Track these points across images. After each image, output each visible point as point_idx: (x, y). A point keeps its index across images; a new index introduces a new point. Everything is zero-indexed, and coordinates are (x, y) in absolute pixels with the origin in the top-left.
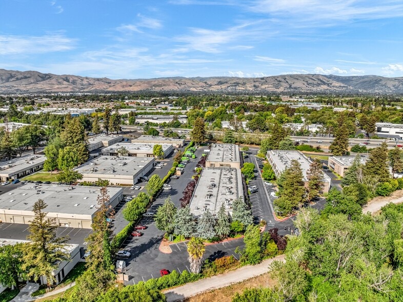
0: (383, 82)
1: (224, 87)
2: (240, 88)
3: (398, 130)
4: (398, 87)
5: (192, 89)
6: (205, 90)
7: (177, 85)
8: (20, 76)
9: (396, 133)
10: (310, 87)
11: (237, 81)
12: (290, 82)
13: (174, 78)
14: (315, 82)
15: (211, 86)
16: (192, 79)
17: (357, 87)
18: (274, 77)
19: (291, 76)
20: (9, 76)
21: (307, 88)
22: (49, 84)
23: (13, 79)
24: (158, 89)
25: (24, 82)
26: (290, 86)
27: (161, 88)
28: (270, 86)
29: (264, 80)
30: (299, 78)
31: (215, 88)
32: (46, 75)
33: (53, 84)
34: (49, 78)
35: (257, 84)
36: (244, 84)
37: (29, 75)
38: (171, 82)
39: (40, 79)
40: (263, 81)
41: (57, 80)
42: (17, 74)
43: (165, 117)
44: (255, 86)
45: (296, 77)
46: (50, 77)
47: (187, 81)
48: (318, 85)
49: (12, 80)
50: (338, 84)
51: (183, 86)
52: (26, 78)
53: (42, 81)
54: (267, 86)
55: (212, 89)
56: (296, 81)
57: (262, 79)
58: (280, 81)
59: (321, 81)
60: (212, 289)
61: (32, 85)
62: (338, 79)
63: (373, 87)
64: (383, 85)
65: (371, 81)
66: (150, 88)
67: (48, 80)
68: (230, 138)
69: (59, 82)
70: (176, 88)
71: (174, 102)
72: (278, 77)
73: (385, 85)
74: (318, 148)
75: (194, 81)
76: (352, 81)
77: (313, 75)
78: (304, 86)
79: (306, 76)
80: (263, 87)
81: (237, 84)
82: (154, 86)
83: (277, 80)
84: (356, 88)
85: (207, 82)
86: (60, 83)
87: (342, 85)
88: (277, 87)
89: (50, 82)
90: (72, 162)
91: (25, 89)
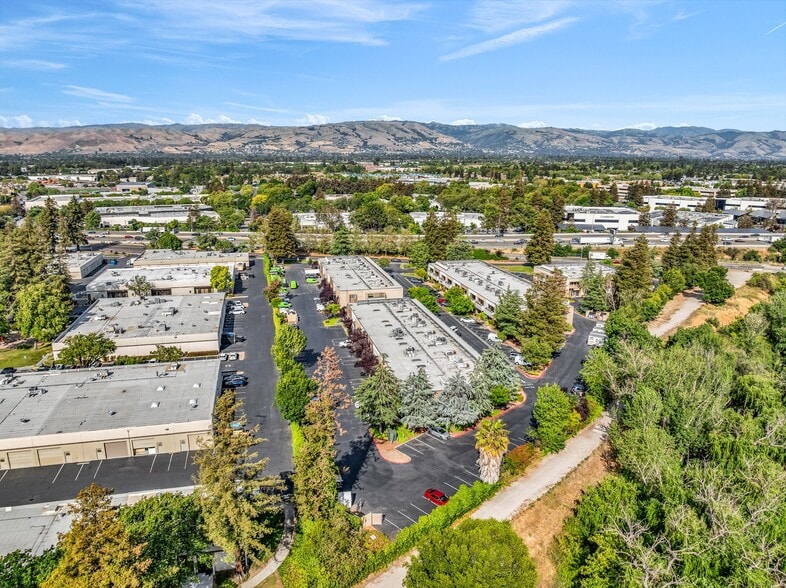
0: (518, 137)
1: (236, 144)
2: (270, 148)
3: (598, 216)
4: (541, 144)
5: (167, 149)
6: (197, 151)
7: (133, 140)
9: (596, 221)
10: (401, 146)
11: (262, 132)
12: (363, 136)
13: (125, 127)
14: (409, 136)
15: (207, 142)
16: (165, 129)
17: (478, 144)
18: (334, 125)
19: (365, 124)
21: (396, 148)
24: (88, 151)
26: (365, 143)
27: (96, 148)
28: (328, 143)
29: (315, 131)
30: (380, 129)
31: (217, 148)
35: (302, 139)
36: (277, 139)
38: (118, 135)
40: (313, 133)
43: (160, 210)
44: (298, 143)
45: (373, 126)
47: (154, 133)
48: (414, 141)
50: (447, 140)
51: (146, 144)
54: (322, 143)
55: (213, 150)
56: (374, 133)
57: (312, 129)
58: (345, 134)
59: (419, 134)
60: (528, 503)
62: (447, 130)
63: (504, 144)
64: (518, 142)
65: (499, 135)
66: (68, 149)
68: (344, 245)
70: (130, 148)
71: (151, 178)
72: (340, 125)
73: (521, 141)
74: (499, 253)
75: (170, 132)
76: (469, 133)
77: (404, 123)
78: (389, 143)
79: (392, 125)
80: (315, 144)
81: (262, 139)
82: (77, 143)
83: (341, 132)
84: (477, 147)
85: (199, 134)
87: (455, 141)
88: (341, 145)
90: (57, 319)
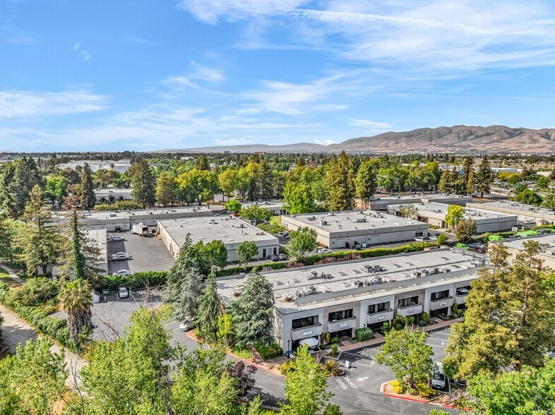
8: (480, 134)
20: (468, 133)
22: (518, 142)
23: (472, 137)
25: (485, 140)
32: (516, 130)
33: (524, 143)
34: (519, 134)
37: (492, 132)
39: (507, 136)
41: (531, 136)
42: (478, 130)
46: (521, 133)
49: (469, 138)
52: (488, 134)
53: (509, 138)
61: (493, 144)
67: (518, 137)
69: (533, 140)
86: (535, 141)
89: (520, 140)
91: (482, 149)
